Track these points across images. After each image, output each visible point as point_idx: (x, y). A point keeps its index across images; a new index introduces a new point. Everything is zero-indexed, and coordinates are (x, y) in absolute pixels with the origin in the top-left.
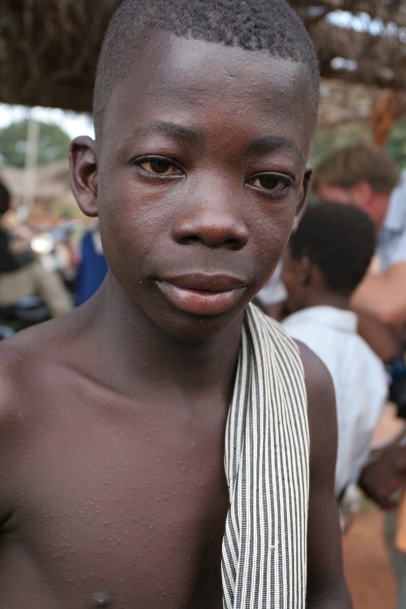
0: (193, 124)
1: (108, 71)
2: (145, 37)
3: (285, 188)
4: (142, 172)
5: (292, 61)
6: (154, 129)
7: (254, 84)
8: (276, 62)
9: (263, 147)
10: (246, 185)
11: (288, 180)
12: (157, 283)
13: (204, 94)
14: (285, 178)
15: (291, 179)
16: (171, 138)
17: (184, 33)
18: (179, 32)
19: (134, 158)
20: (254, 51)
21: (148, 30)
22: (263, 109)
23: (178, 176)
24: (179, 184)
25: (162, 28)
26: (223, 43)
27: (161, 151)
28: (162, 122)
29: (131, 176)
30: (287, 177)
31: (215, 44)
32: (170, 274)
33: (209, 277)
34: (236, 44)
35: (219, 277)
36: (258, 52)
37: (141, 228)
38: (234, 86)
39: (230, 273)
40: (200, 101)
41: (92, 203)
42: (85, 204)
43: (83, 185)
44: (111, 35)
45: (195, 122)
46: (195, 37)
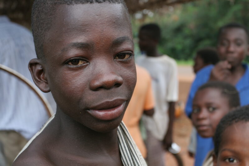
0: (87, 40)
1: (40, 29)
2: (54, 9)
3: (130, 56)
4: (70, 66)
5: (118, 4)
6: (70, 47)
7: (107, 17)
8: (112, 5)
9: (118, 43)
10: (115, 60)
11: (131, 53)
12: (88, 111)
13: (88, 26)
14: (129, 53)
15: (132, 53)
16: (79, 49)
17: (71, 3)
18: (69, 3)
19: (65, 62)
20: (102, 3)
21: (54, 6)
22: (113, 27)
23: (86, 64)
24: (87, 67)
25: (61, 3)
26: (89, 3)
27: (76, 55)
28: (73, 43)
29: (65, 69)
30: (130, 52)
31: (86, 4)
32: (93, 105)
33: (112, 101)
34: (95, 2)
35: (115, 100)
36: (104, 3)
37: (75, 90)
38: (99, 19)
39: (120, 98)
40: (88, 30)
41: (46, 87)
42: (43, 88)
43: (39, 80)
44: (36, 13)
45: (87, 39)
46: (77, 3)
